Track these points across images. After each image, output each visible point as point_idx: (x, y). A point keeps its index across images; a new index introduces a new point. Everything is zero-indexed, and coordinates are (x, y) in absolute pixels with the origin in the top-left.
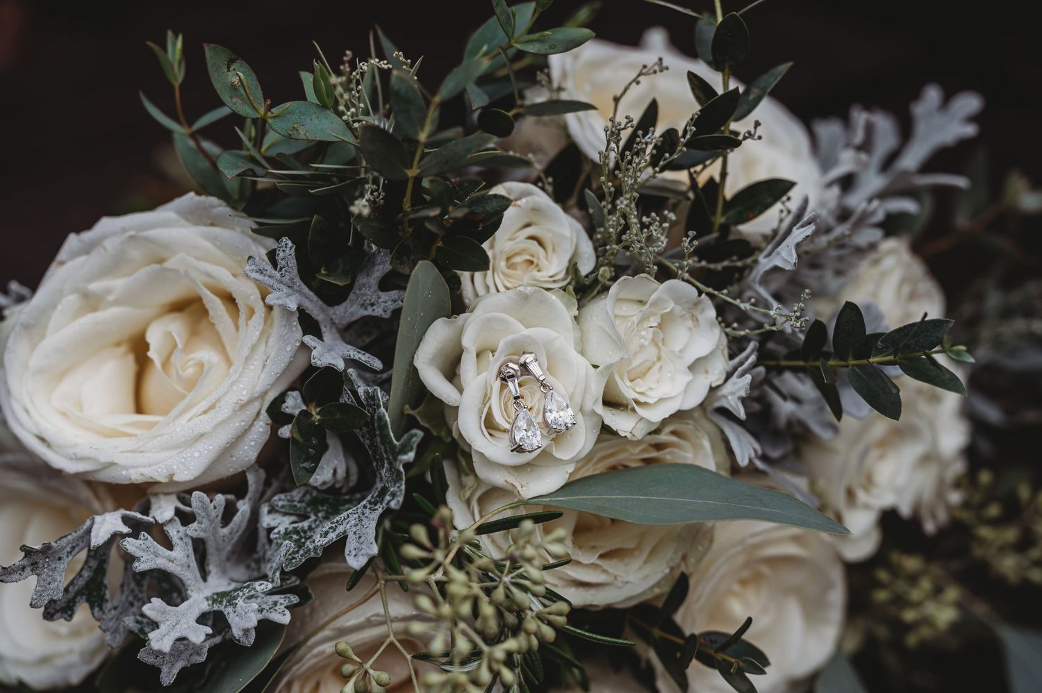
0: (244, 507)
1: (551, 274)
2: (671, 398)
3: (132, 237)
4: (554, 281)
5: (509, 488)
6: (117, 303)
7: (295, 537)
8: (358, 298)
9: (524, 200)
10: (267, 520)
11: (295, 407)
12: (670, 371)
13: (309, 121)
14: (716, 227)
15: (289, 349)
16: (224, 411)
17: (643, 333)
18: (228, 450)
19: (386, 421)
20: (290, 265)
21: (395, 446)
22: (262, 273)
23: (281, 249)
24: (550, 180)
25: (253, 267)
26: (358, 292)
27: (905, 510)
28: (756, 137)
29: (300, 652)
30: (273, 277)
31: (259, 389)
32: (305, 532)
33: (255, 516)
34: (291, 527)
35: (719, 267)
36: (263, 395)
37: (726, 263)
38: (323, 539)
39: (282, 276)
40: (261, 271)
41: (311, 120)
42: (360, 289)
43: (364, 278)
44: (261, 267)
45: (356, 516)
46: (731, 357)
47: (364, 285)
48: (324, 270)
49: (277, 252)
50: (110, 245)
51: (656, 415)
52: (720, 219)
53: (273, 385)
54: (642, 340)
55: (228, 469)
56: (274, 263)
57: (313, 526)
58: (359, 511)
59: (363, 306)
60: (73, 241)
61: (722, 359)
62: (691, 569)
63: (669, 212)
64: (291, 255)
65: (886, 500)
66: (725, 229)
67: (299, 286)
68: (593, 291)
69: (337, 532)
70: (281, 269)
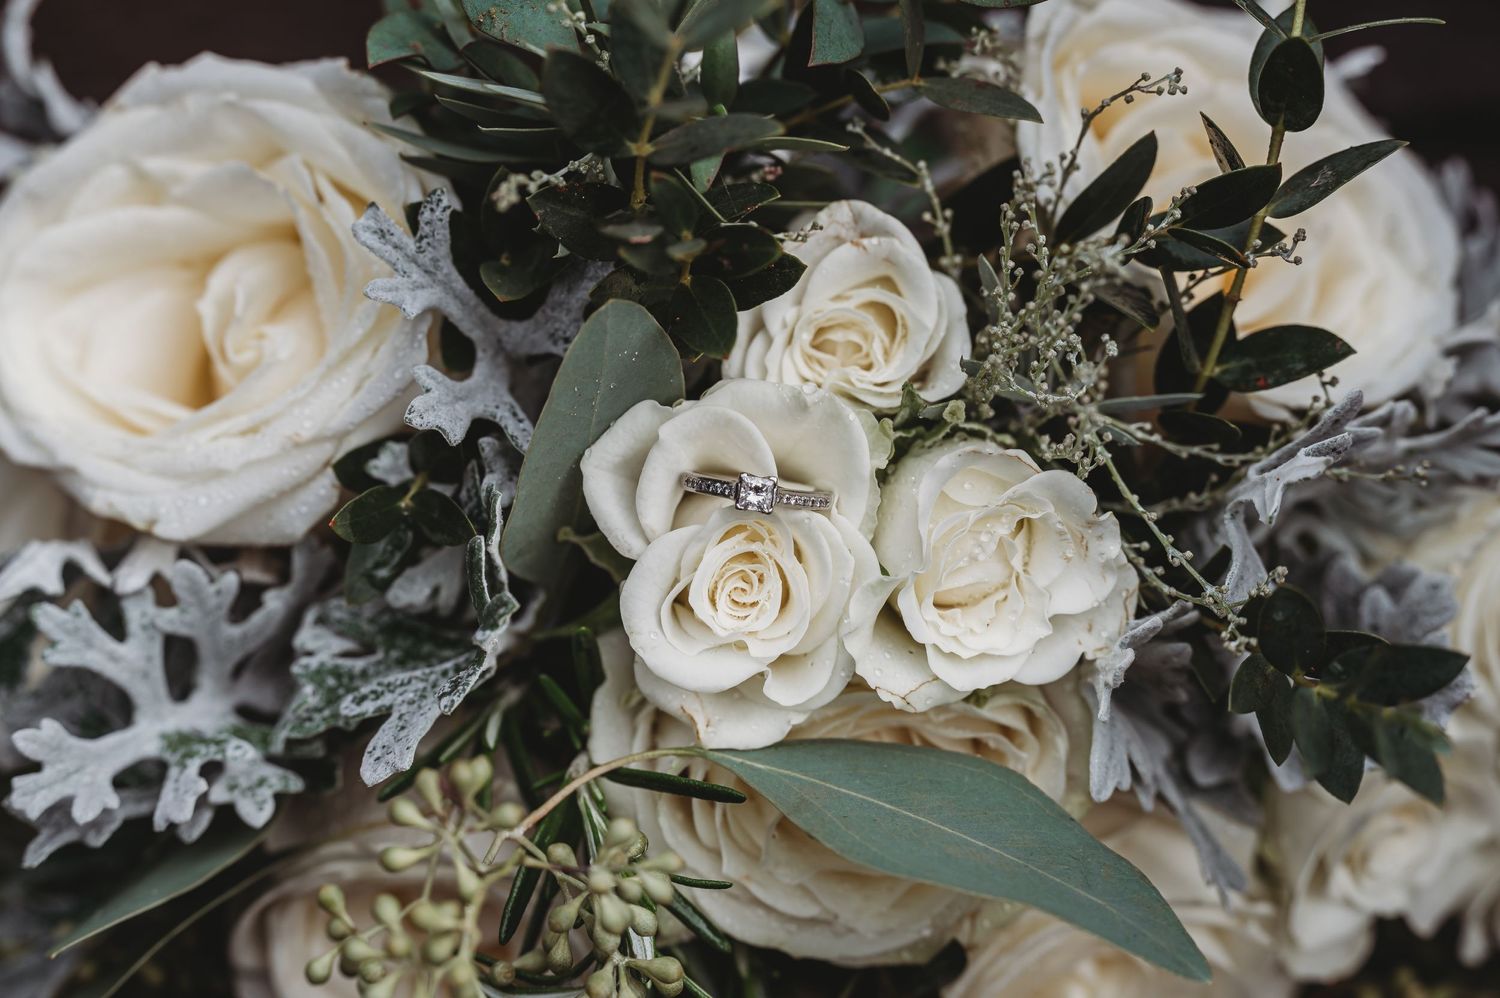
0: (275, 602)
1: (880, 380)
2: (1001, 657)
3: (230, 105)
4: (881, 394)
5: (685, 719)
6: (183, 202)
7: (331, 682)
8: (546, 323)
9: (875, 240)
10: (307, 636)
11: (393, 470)
12: (1015, 612)
13: (517, 8)
14: (1202, 383)
15: (398, 375)
16: (265, 445)
17: (984, 538)
18: (264, 506)
19: (481, 559)
20: (437, 237)
21: (485, 603)
22: (383, 236)
23: (429, 206)
24: (948, 213)
25: (372, 223)
26: (549, 311)
27: (1424, 922)
28: (1292, 258)
29: (306, 860)
30: (401, 249)
31: (337, 422)
32: (352, 677)
33: (292, 622)
34: (330, 662)
35: (1184, 452)
36: (340, 436)
37: (1196, 450)
38: (353, 706)
39: (420, 250)
40: (382, 234)
41: (522, 7)
42: (553, 309)
43: (562, 293)
44: (385, 227)
45: (421, 685)
46: (1140, 614)
47: (560, 304)
48: (507, 259)
49: (422, 209)
50: (193, 103)
51: (965, 680)
52: (1212, 370)
53: (359, 426)
54: (977, 551)
55: (262, 533)
56: (414, 226)
57: (371, 671)
58: (433, 678)
59: (552, 336)
60: (151, 77)
61: (1122, 613)
62: (979, 937)
63: (1112, 338)
64: (441, 220)
65: (1390, 901)
66: (1217, 392)
67: (446, 275)
68: (936, 434)
69: (379, 703)
70: (421, 238)
